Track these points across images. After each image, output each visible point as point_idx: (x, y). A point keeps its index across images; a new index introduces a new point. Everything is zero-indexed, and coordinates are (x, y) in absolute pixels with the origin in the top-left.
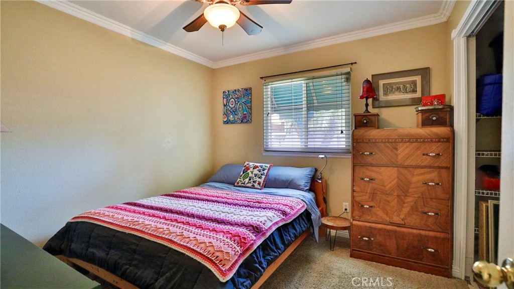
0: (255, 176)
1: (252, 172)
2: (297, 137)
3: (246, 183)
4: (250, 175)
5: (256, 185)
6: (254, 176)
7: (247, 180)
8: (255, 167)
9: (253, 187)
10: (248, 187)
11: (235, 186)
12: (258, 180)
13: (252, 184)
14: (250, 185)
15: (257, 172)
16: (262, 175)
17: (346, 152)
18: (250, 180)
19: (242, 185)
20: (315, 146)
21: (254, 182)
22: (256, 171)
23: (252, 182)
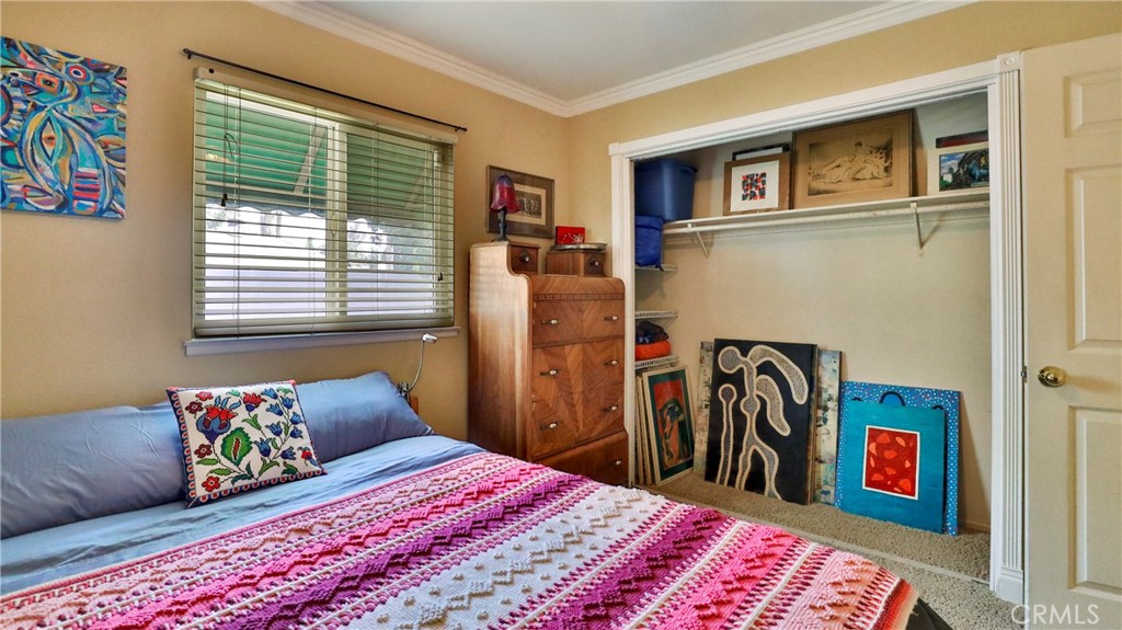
0: (278, 434)
1: (255, 423)
2: (322, 285)
3: (255, 470)
4: (255, 435)
5: (299, 463)
6: (269, 435)
7: (254, 458)
8: (252, 402)
9: (292, 476)
10: (269, 485)
11: (198, 504)
12: (296, 443)
13: (283, 468)
14: (274, 473)
15: (274, 419)
16: (295, 423)
17: (440, 324)
18: (266, 452)
19: (240, 483)
20: (380, 313)
21: (284, 455)
22: (264, 416)
23: (280, 460)
